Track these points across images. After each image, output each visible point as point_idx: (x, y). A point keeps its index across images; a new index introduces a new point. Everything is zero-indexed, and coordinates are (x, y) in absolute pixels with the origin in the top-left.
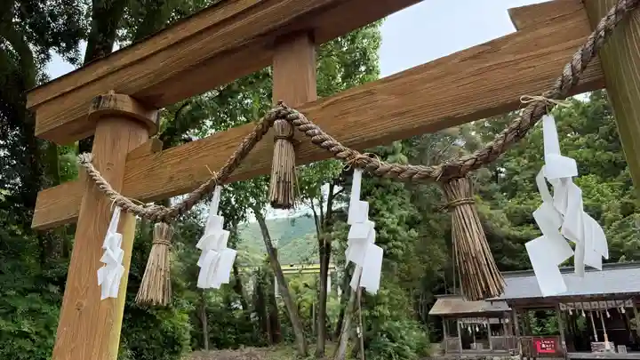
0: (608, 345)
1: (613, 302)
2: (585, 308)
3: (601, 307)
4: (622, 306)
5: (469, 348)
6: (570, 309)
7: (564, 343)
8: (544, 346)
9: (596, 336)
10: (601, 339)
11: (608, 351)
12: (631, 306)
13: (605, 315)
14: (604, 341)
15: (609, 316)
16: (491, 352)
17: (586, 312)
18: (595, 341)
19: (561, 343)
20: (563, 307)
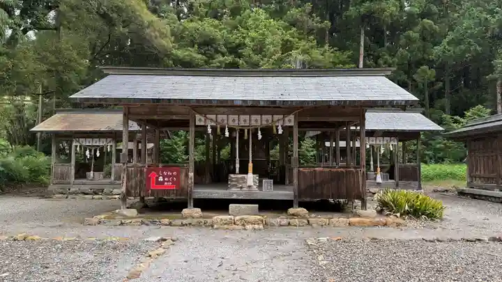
0: (251, 178)
1: (269, 117)
2: (231, 124)
3: (253, 123)
4: (280, 125)
5: (85, 177)
6: (210, 124)
7: (191, 174)
8: (161, 179)
9: (238, 166)
10: (244, 170)
11: (250, 187)
12: (292, 124)
13: (255, 135)
14: (247, 173)
15: (260, 137)
16: (111, 183)
17: (231, 130)
18: (234, 172)
19: (187, 175)
20: (200, 120)
